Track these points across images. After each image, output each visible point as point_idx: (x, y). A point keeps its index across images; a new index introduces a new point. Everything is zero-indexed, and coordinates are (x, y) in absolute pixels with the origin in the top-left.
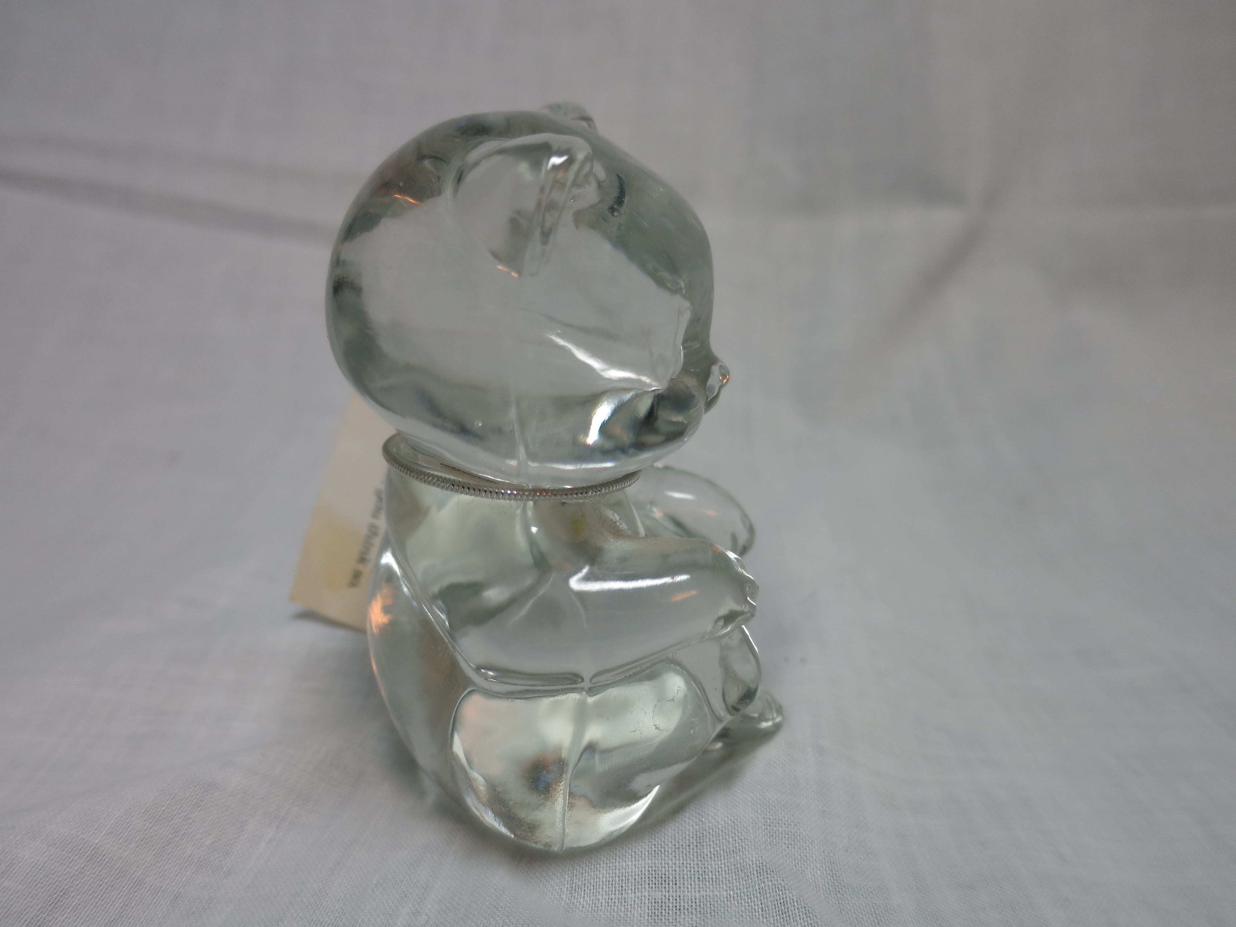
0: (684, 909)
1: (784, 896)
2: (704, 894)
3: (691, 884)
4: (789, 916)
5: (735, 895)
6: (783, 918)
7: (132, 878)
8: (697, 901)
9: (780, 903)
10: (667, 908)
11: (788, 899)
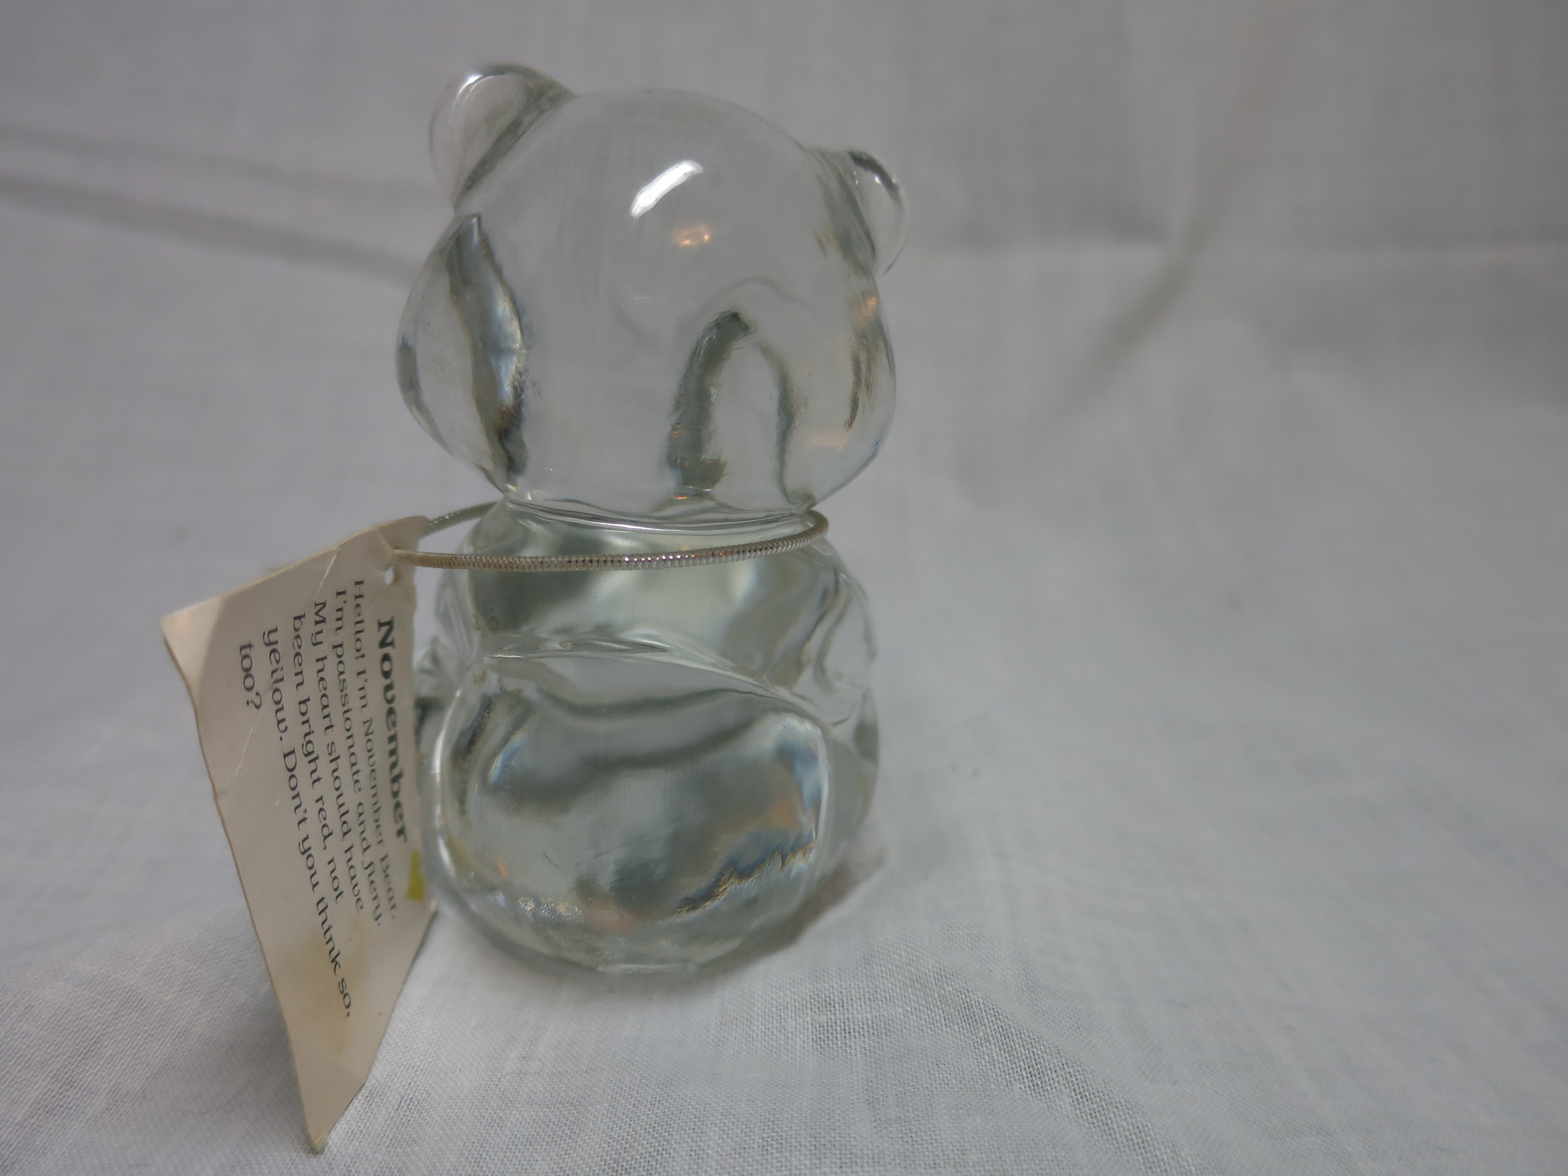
0: (854, 1032)
1: (968, 1000)
2: (877, 1014)
3: (861, 1006)
4: (976, 1020)
5: (913, 1010)
6: (969, 1024)
7: (176, 1027)
8: (870, 1022)
9: (965, 1008)
10: (834, 1032)
11: (973, 1002)
